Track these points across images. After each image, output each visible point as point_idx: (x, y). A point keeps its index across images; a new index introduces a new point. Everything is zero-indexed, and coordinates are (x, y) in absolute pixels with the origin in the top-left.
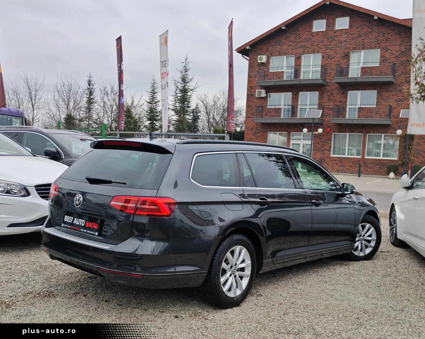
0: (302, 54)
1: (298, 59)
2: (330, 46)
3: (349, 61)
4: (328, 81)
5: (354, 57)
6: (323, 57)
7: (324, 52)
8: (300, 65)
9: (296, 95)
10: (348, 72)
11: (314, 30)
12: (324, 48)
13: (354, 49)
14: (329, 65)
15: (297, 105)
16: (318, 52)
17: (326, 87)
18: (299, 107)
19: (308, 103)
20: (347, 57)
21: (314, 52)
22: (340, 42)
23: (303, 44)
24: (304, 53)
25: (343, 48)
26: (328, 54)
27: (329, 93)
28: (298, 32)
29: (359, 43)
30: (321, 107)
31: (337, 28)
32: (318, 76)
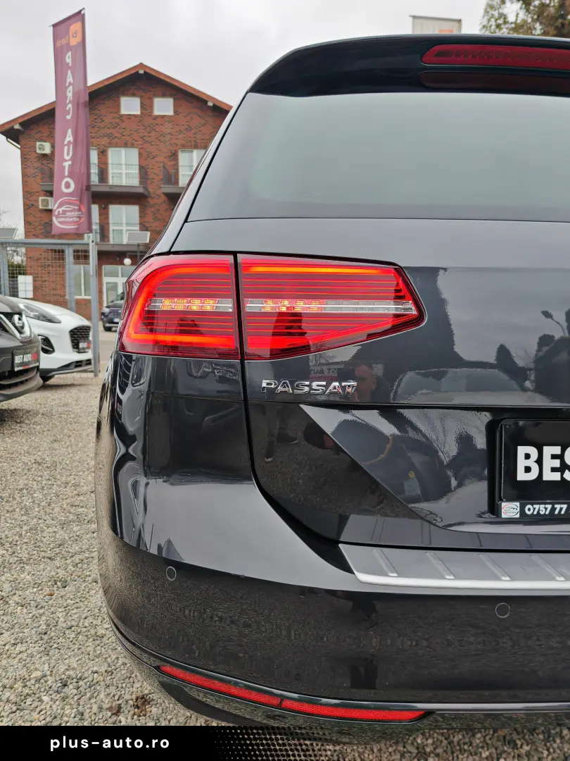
0: (109, 147)
1: (103, 154)
2: (149, 139)
3: (178, 163)
4: (150, 190)
5: (183, 158)
6: (140, 154)
7: (142, 146)
8: (106, 164)
9: (104, 208)
10: (178, 180)
11: (124, 111)
12: (141, 142)
13: (184, 146)
14: (150, 167)
15: (108, 224)
16: (132, 146)
17: (149, 200)
18: (111, 228)
19: (124, 221)
20: (174, 156)
21: (126, 145)
22: (164, 135)
23: (108, 131)
24: (111, 145)
25: (167, 144)
26: (147, 150)
27: (153, 209)
28: (98, 112)
29: (190, 139)
30: (143, 227)
31: (157, 112)
32: (135, 182)
